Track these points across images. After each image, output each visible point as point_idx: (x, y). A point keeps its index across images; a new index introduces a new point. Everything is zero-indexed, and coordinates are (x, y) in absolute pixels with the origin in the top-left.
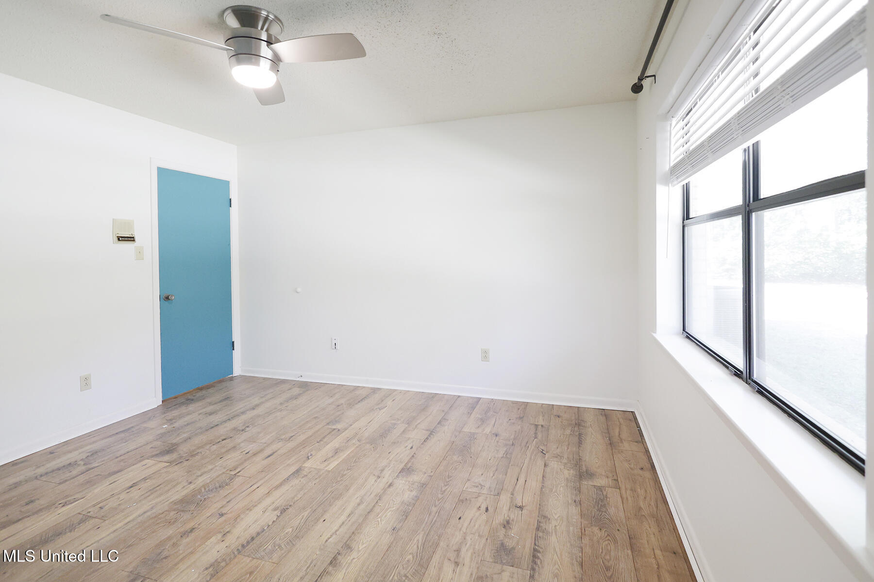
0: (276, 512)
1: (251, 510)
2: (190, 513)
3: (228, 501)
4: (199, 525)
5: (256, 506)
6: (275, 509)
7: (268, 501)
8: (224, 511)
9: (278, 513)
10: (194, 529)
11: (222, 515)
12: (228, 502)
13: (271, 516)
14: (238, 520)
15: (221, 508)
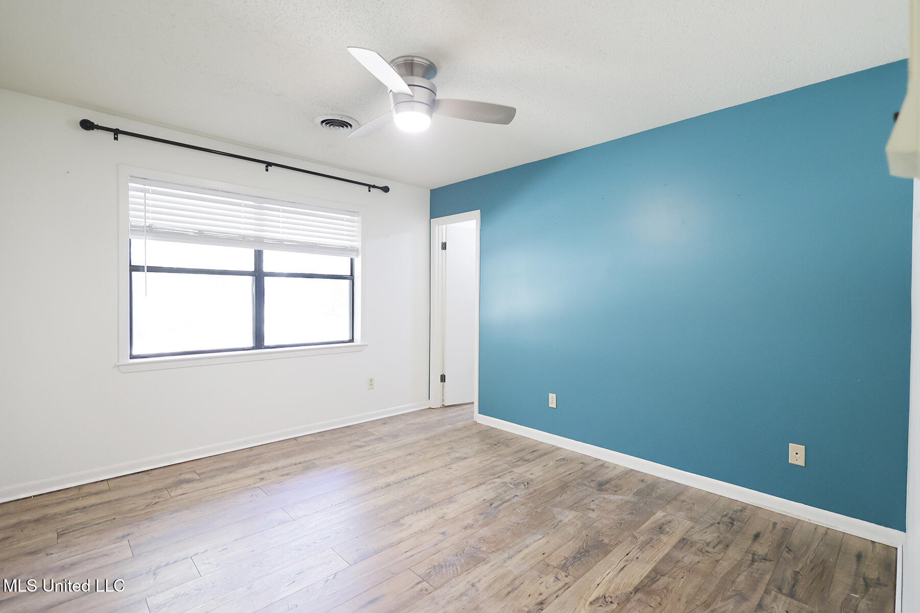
0: (402, 522)
1: (420, 530)
2: (469, 544)
3: (437, 546)
4: (461, 531)
5: (415, 533)
6: (402, 525)
7: (403, 535)
8: (441, 537)
9: (402, 521)
10: (464, 528)
11: (443, 533)
12: (436, 544)
13: (407, 521)
14: (432, 525)
15: (442, 541)
